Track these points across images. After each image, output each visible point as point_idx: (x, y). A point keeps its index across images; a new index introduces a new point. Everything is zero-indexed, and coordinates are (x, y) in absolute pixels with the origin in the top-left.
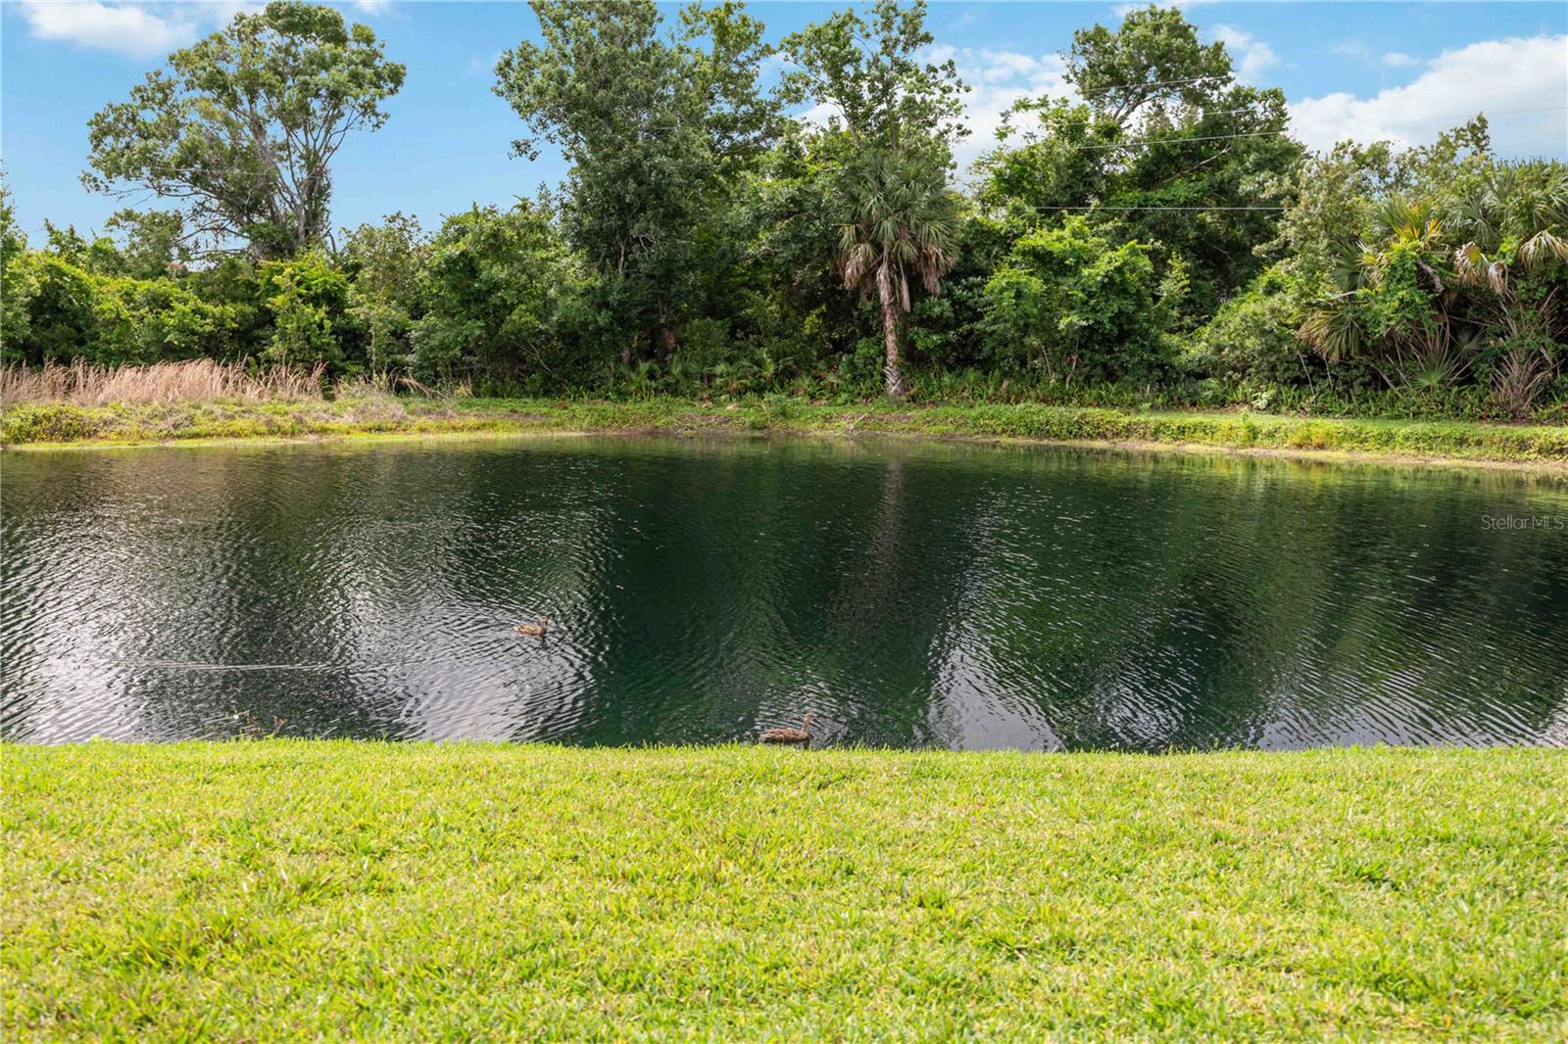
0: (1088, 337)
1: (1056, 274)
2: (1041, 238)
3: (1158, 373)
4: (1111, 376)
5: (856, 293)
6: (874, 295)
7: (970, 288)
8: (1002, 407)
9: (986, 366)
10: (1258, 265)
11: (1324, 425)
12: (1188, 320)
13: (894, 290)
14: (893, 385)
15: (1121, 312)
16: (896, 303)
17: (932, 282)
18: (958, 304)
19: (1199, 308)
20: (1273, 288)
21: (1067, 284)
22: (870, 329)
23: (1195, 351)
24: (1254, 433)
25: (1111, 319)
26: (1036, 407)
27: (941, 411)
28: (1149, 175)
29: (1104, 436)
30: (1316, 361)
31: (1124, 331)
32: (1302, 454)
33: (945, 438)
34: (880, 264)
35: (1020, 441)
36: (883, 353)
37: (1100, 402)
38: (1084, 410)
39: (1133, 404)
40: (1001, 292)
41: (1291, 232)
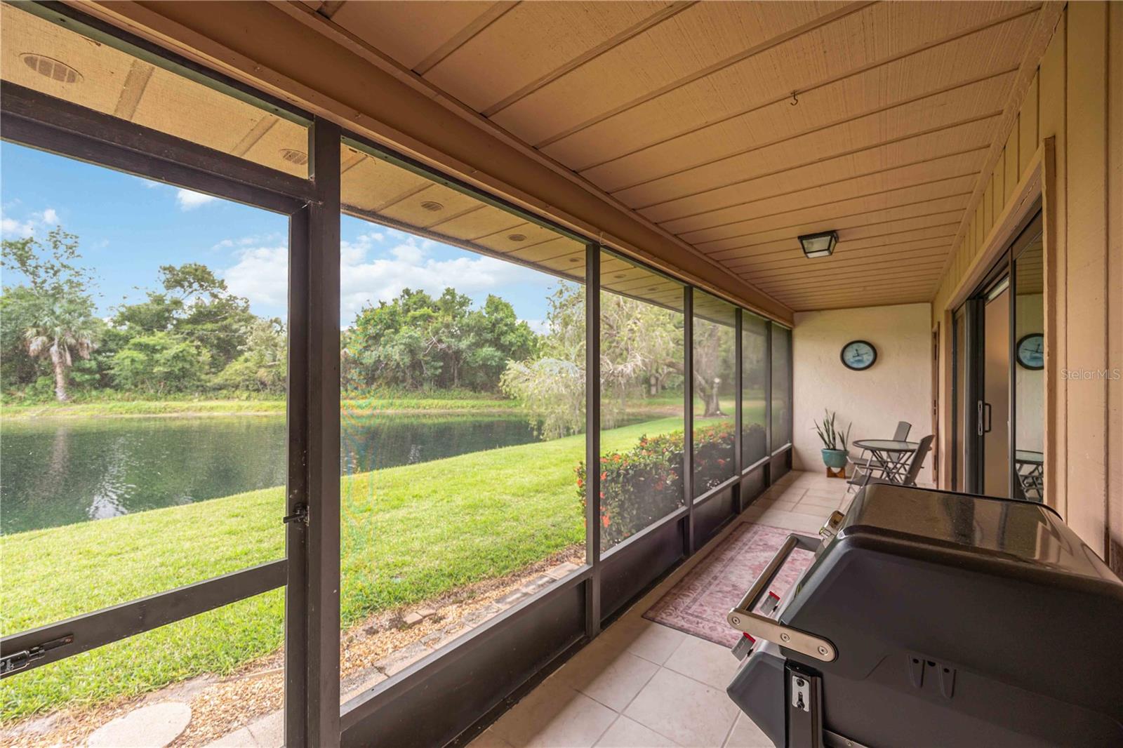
0: (168, 376)
1: (152, 352)
2: (145, 339)
3: (200, 388)
4: (180, 390)
5: (37, 358)
6: (48, 357)
7: (108, 357)
8: (125, 403)
9: (117, 388)
10: (241, 352)
11: (267, 404)
12: (213, 370)
13: (61, 356)
14: (61, 395)
15: (183, 368)
16: (63, 363)
17: (85, 354)
18: (100, 364)
19: (216, 366)
20: (246, 360)
21: (157, 356)
22: (48, 372)
23: (218, 380)
24: (240, 408)
25: (179, 370)
26: (142, 402)
27: (91, 406)
28: (195, 320)
29: (175, 412)
30: (263, 384)
31: (184, 374)
32: (259, 413)
33: (92, 417)
34: (52, 345)
35: (135, 416)
36: (55, 383)
37: (175, 399)
38: (167, 403)
39: (191, 400)
40: (124, 359)
41: (251, 343)
